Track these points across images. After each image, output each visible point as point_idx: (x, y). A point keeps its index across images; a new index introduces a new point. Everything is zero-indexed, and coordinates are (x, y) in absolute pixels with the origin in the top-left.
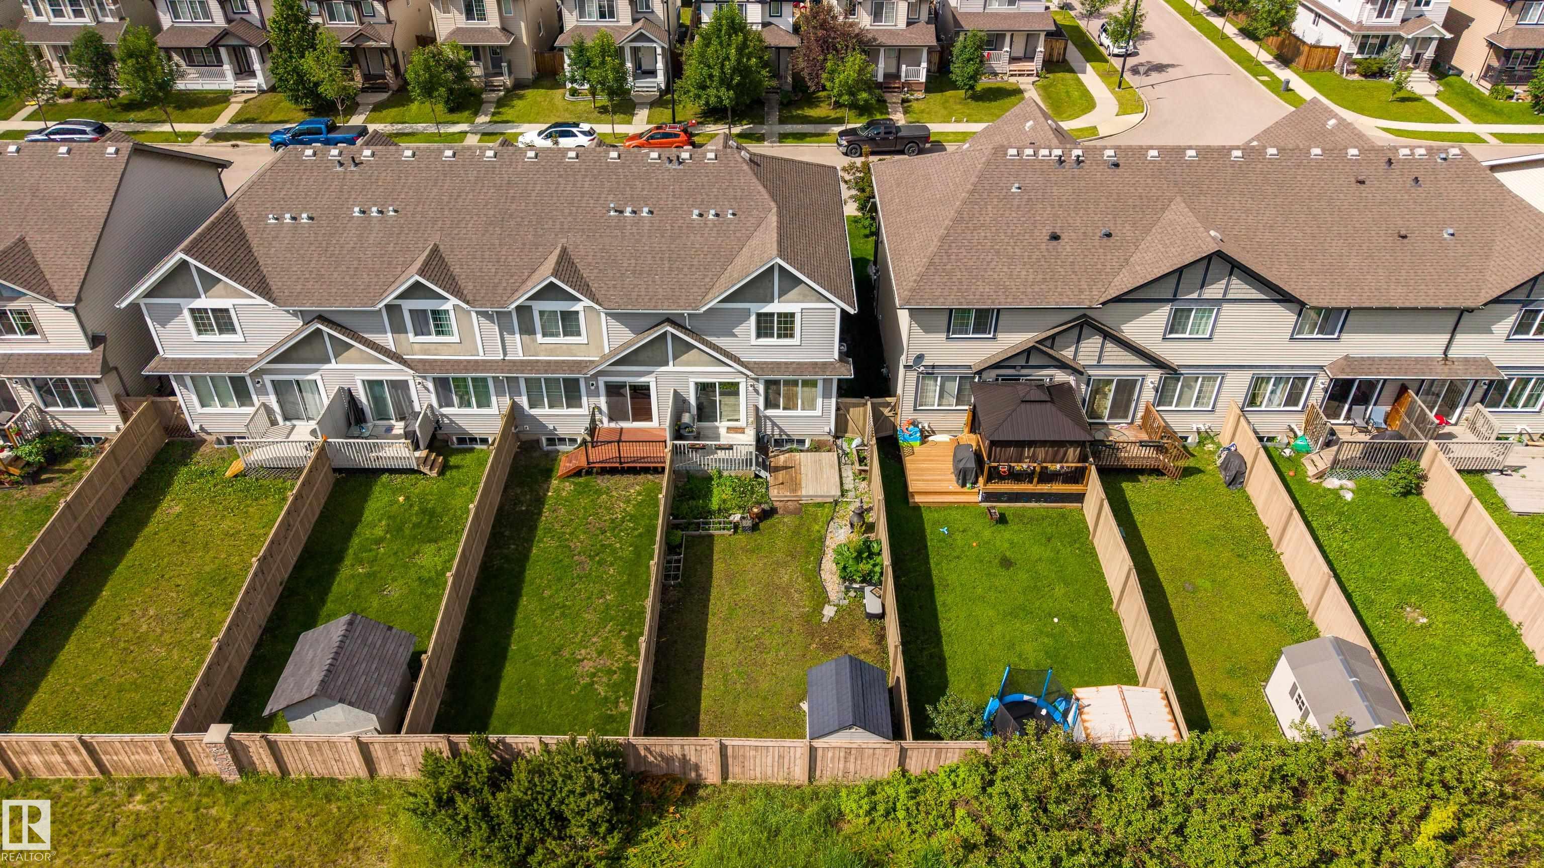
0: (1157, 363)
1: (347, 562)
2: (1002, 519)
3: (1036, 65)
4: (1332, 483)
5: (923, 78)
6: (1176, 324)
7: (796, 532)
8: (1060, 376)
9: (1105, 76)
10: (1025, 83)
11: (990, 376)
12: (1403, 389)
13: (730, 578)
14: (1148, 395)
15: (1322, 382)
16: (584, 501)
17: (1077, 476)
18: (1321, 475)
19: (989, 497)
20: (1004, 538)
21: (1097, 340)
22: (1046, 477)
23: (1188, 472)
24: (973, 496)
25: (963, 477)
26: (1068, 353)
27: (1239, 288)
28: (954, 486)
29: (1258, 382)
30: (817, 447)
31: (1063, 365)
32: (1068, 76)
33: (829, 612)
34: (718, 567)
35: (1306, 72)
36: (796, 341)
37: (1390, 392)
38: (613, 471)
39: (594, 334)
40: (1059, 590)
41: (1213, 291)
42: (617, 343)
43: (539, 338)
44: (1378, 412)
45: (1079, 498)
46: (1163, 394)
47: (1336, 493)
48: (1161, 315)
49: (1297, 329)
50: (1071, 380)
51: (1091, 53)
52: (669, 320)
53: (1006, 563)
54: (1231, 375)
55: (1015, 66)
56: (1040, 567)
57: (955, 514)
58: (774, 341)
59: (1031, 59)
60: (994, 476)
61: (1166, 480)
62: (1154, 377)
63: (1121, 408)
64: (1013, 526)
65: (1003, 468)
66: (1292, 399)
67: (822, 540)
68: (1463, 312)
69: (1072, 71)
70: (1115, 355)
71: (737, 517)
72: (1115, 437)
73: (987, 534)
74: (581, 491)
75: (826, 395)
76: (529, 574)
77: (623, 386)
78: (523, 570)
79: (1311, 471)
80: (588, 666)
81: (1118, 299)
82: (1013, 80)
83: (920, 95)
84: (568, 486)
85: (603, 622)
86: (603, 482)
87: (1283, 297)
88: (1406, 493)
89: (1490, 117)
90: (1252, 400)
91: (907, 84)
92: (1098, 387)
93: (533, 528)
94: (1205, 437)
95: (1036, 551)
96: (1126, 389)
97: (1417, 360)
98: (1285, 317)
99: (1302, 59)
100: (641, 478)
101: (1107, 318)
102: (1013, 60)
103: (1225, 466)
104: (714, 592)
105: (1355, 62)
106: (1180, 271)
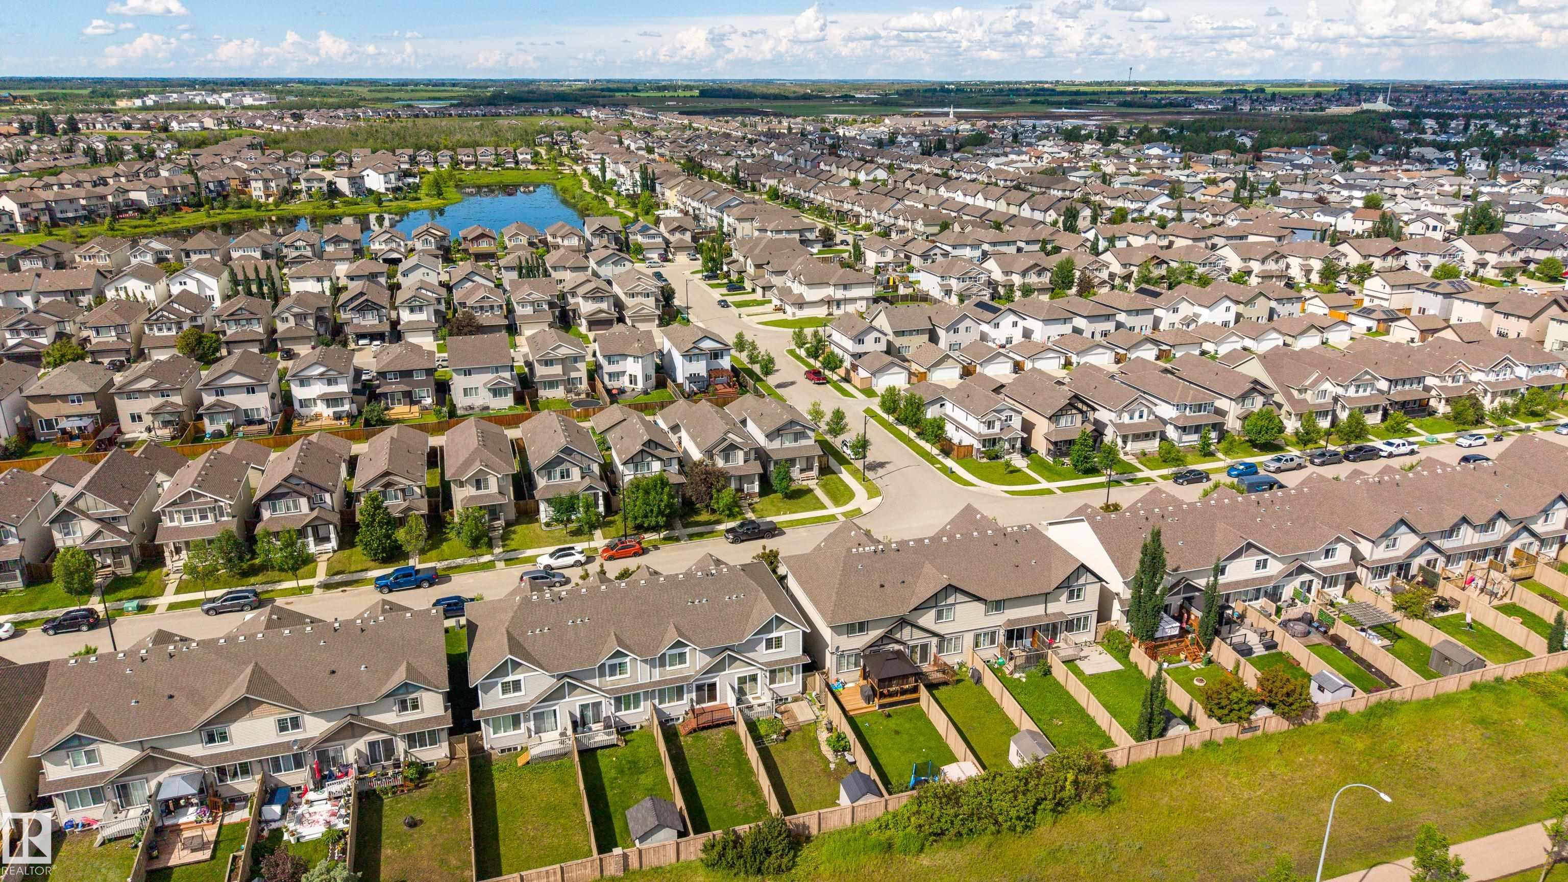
0: (935, 634)
1: (608, 789)
2: (889, 716)
3: (815, 473)
4: (1016, 676)
5: (757, 490)
6: (939, 616)
7: (804, 738)
8: (897, 647)
9: (854, 473)
10: (812, 484)
11: (867, 652)
12: (1034, 630)
13: (783, 761)
14: (934, 650)
15: (1002, 632)
16: (700, 744)
17: (915, 690)
18: (1011, 673)
19: (881, 706)
20: (892, 723)
21: (909, 628)
22: (904, 692)
23: (959, 681)
24: (875, 706)
25: (868, 699)
26: (898, 636)
27: (961, 598)
28: (865, 705)
29: (977, 636)
30: (796, 700)
31: (897, 642)
32: (834, 476)
33: (832, 766)
34: (776, 759)
35: (958, 460)
36: (783, 649)
37: (1029, 632)
38: (709, 727)
39: (693, 662)
40: (921, 739)
41: (951, 600)
42: (703, 664)
43: (668, 668)
44: (1027, 642)
45: (918, 700)
46: (940, 649)
47: (1019, 679)
48: (932, 613)
49: (987, 611)
50: (902, 648)
51: (843, 461)
52: (727, 649)
53: (897, 733)
54: (966, 635)
55: (804, 475)
56: (911, 731)
57: (869, 717)
58: (774, 650)
59: (811, 469)
60: (882, 696)
61: (950, 687)
62: (935, 641)
63: (924, 658)
64: (895, 717)
65: (885, 691)
66: (993, 642)
67: (816, 739)
68: (1047, 594)
69: (834, 473)
70: (917, 634)
71: (775, 736)
72: (924, 670)
73: (885, 722)
74: (697, 739)
75: (798, 673)
76: (694, 778)
77: (704, 685)
78: (690, 777)
79: (1007, 672)
80: (741, 807)
81: (915, 609)
82: (804, 483)
83: (757, 499)
84: (689, 739)
85: (738, 789)
86: (704, 734)
87: (978, 599)
88: (1045, 674)
89: (1056, 477)
90: (977, 645)
91: (748, 494)
92: (913, 648)
93: (684, 759)
94: (961, 665)
95: (907, 726)
96: (925, 648)
97: (1036, 617)
98: (981, 607)
99: (955, 452)
100: (721, 729)
101: (911, 618)
102: (802, 471)
103: (972, 676)
104: (780, 769)
105: (983, 452)
106: (936, 594)
